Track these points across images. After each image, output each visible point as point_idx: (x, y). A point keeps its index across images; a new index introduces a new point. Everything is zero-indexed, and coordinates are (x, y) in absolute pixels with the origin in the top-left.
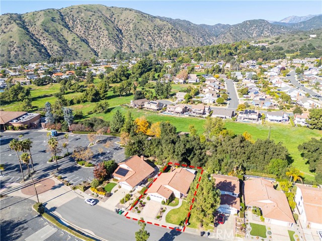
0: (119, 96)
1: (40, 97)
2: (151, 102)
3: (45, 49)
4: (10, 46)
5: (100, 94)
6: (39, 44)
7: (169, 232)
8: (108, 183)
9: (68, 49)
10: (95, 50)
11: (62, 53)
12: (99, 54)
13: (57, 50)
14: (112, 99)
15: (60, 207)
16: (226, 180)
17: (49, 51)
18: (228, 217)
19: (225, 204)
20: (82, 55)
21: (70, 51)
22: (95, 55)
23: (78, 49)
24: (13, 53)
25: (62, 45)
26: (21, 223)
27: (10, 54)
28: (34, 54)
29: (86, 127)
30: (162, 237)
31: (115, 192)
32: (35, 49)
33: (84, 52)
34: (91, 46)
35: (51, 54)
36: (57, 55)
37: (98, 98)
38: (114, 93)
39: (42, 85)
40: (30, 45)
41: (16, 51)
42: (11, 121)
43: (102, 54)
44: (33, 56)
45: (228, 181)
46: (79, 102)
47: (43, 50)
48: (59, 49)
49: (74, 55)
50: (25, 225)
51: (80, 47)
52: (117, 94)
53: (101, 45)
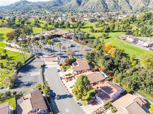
0: (120, 31)
1: (87, 27)
2: (131, 37)
3: (107, 6)
4: (93, 4)
5: (110, 29)
6: (105, 3)
7: (68, 95)
8: (69, 66)
9: (117, 6)
10: (132, 6)
11: (113, 7)
12: (133, 9)
13: (112, 6)
14: (116, 33)
15: (48, 68)
16: (111, 87)
17: (108, 7)
18: (99, 104)
19: (99, 97)
20: (123, 9)
21: (118, 6)
22: (131, 9)
23: (122, 6)
24: (93, 7)
25: (115, 3)
26: (35, 68)
27: (92, 7)
28: (101, 8)
29: (85, 42)
30: (64, 95)
31: (68, 71)
32: (102, 6)
33: (125, 7)
34: (130, 4)
35: (108, 8)
36: (111, 8)
37: (109, 31)
38: (118, 29)
39: (92, 22)
40: (101, 3)
41: (95, 7)
42: (63, 34)
43: (134, 8)
44: (100, 9)
45: (111, 88)
46: (99, 32)
47: (106, 6)
48: (113, 6)
49: (119, 9)
50: (35, 69)
51: (123, 5)
52: (119, 30)
53: (136, 3)
